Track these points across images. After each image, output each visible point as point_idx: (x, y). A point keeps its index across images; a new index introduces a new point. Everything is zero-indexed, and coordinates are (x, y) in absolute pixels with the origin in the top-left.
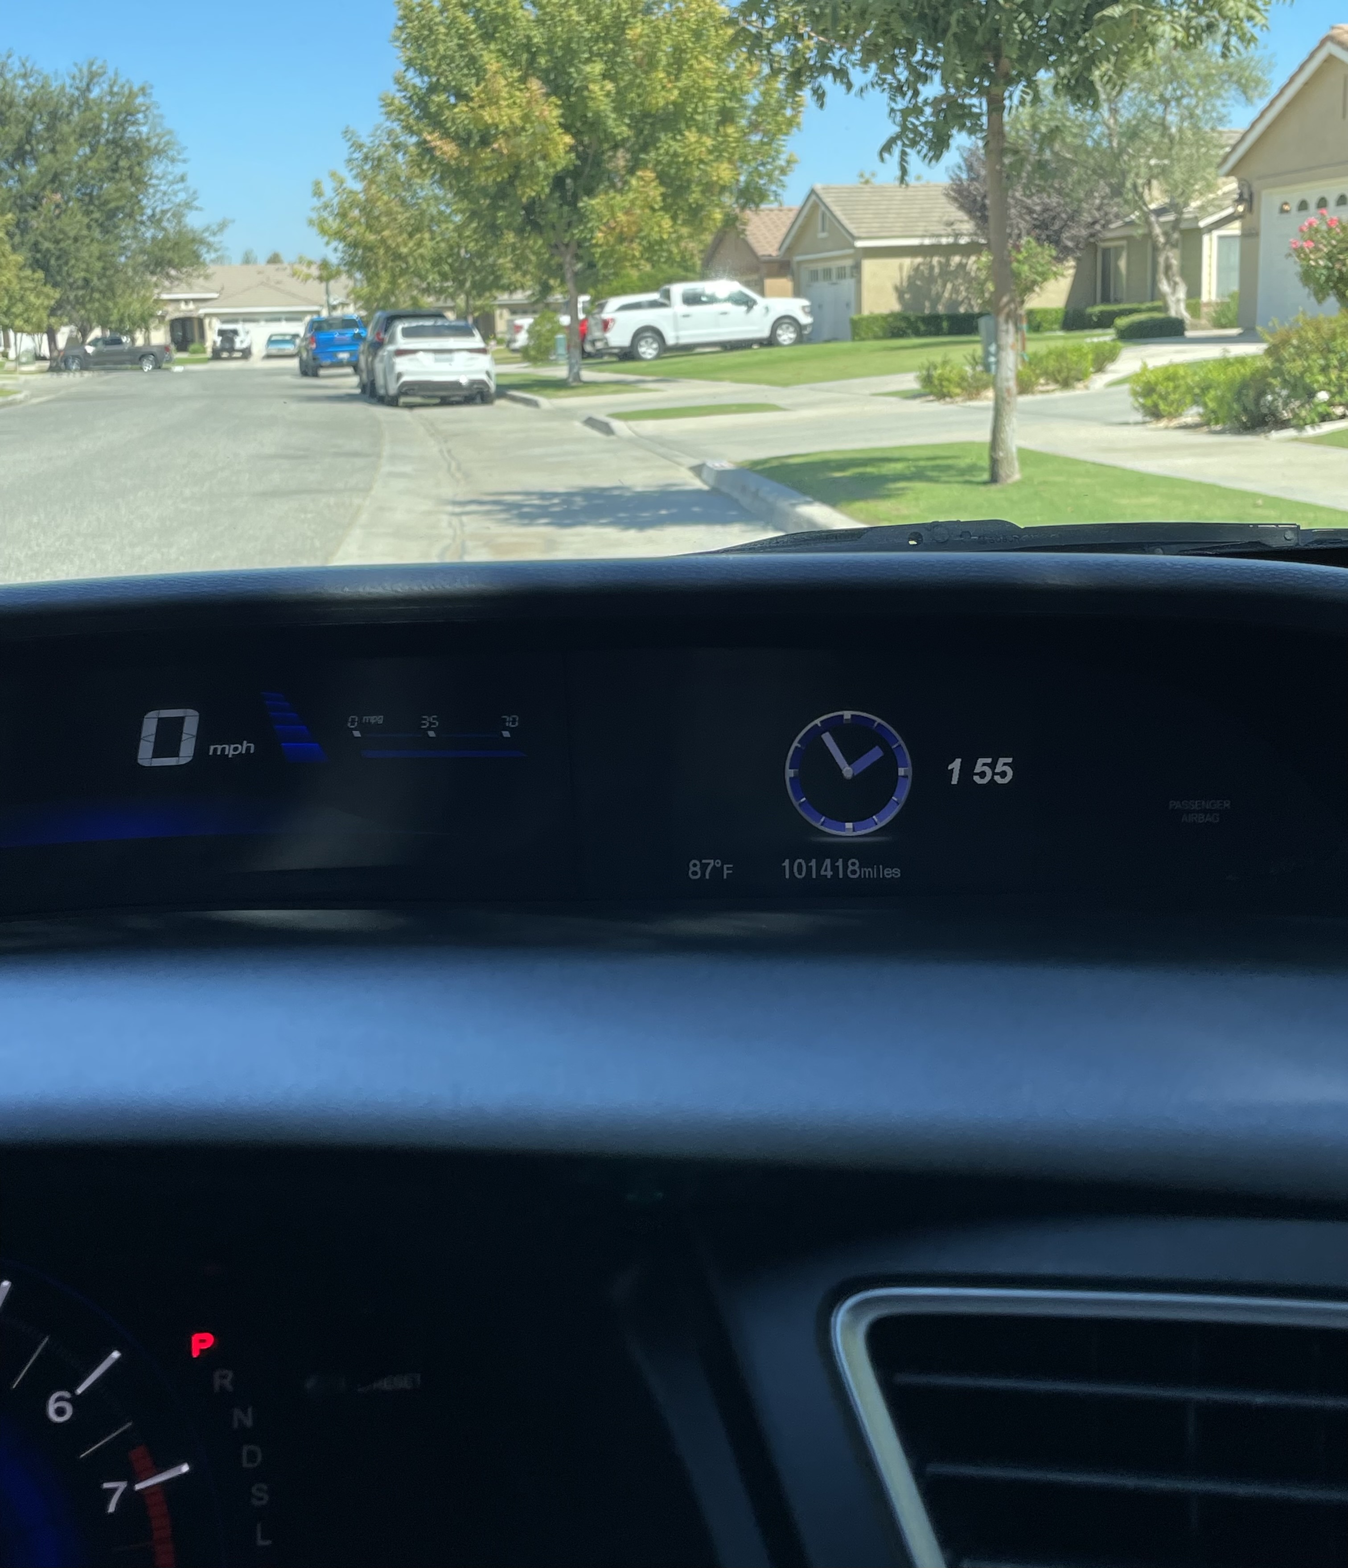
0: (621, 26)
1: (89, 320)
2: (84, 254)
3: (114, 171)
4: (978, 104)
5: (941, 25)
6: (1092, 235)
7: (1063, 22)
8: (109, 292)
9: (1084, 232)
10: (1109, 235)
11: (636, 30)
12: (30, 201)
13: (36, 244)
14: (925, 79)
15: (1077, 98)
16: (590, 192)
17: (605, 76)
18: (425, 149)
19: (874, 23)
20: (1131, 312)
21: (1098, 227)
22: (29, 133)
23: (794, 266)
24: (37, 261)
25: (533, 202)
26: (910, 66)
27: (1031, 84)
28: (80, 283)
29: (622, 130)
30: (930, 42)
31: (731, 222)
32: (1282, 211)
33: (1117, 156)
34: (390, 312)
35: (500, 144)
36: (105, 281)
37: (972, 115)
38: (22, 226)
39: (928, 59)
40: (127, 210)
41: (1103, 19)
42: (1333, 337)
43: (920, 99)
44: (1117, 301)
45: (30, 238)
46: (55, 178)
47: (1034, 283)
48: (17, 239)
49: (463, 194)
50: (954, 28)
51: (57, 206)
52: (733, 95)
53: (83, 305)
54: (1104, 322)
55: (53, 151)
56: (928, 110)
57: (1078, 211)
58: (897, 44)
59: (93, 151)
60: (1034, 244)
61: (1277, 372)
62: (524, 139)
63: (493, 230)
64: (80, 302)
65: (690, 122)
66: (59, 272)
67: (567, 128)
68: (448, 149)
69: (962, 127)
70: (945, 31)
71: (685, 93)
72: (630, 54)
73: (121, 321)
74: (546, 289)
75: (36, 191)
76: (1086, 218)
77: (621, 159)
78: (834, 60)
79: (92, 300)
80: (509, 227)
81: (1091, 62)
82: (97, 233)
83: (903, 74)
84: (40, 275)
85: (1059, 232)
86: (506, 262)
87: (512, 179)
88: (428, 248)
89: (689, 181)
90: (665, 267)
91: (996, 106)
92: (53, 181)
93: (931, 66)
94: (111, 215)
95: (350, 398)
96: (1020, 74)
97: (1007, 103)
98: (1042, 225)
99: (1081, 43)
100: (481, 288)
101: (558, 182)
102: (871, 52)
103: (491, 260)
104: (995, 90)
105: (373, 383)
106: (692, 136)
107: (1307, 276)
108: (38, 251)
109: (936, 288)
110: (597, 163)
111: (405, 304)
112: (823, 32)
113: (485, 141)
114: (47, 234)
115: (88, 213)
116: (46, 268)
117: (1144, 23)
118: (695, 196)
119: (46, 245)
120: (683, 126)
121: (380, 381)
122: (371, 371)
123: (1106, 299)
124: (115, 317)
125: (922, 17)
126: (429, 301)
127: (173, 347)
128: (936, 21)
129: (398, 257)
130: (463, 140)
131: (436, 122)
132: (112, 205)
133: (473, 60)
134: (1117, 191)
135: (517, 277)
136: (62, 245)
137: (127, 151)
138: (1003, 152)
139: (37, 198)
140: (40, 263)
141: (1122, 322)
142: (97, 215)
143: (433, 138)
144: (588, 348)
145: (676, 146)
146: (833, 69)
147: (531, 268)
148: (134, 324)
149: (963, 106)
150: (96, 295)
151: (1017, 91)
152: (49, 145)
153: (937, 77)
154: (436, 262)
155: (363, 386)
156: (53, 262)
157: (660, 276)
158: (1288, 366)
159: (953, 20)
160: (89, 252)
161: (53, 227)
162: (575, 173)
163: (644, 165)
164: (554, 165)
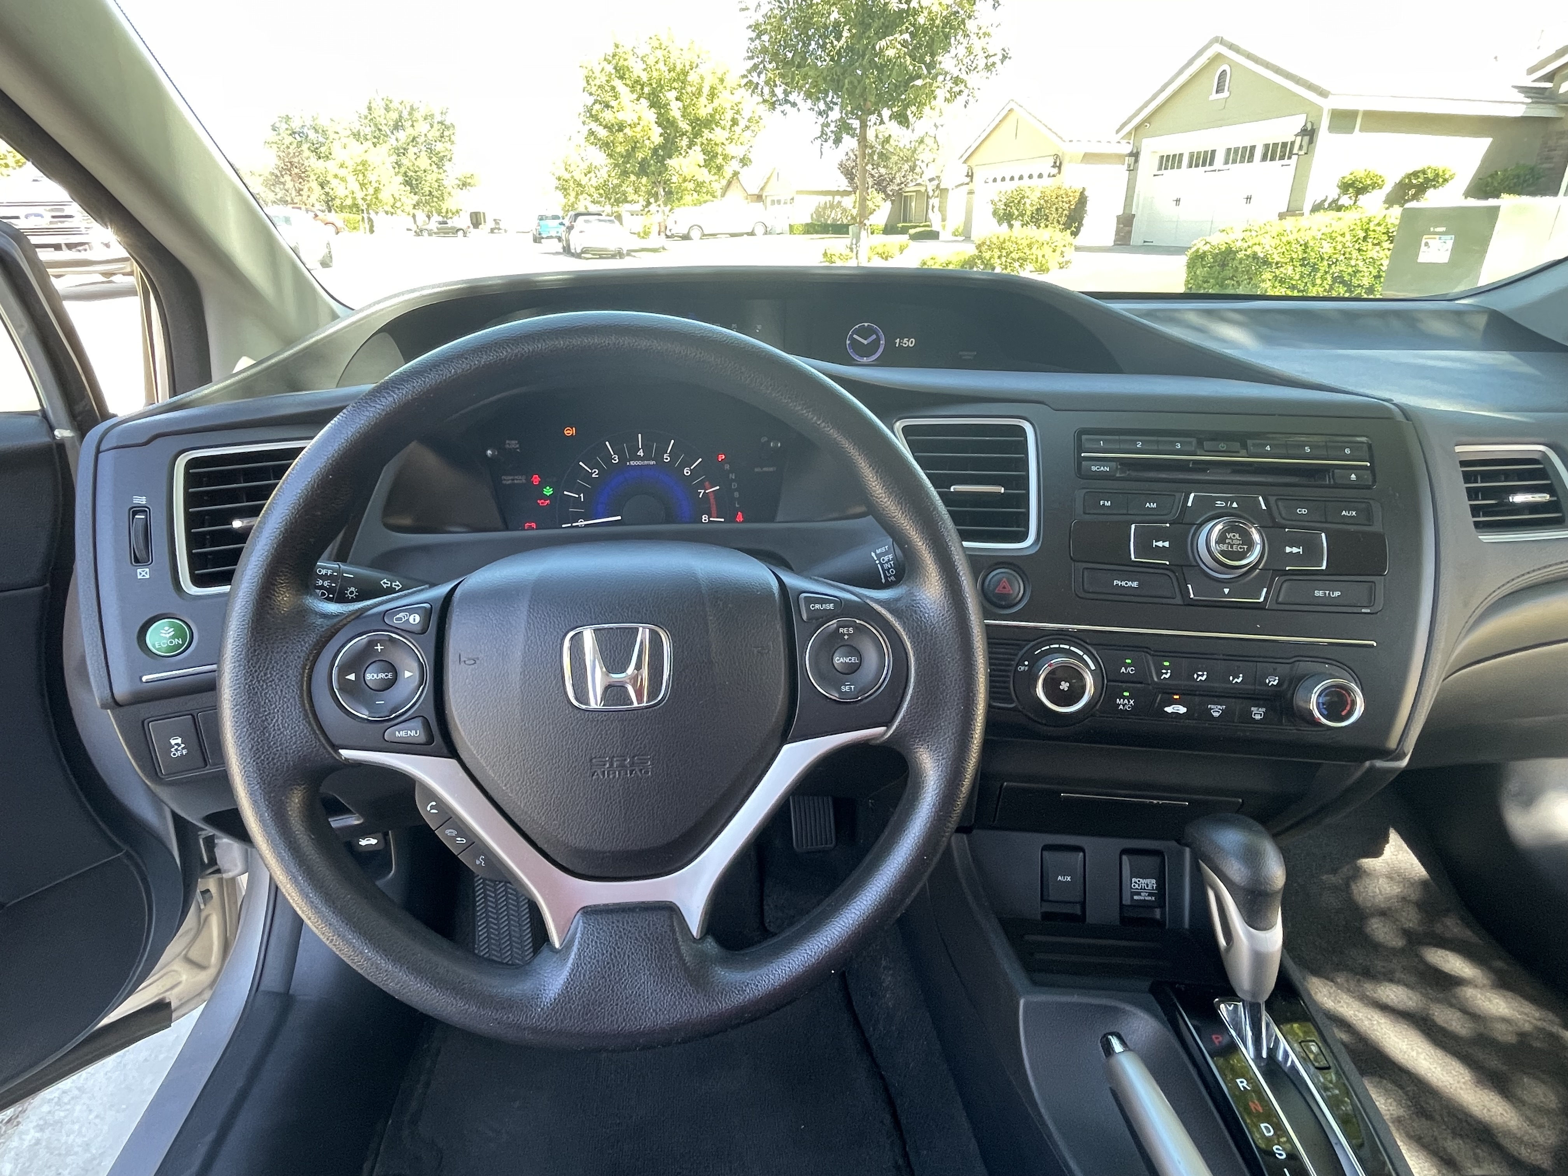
0: (686, 74)
1: (432, 212)
2: (429, 178)
3: (442, 137)
4: (856, 124)
5: (841, 84)
6: (900, 189)
7: (896, 86)
8: (441, 198)
9: (897, 188)
10: (907, 190)
11: (693, 77)
12: (402, 151)
13: (405, 173)
14: (831, 109)
15: (900, 123)
16: (670, 157)
17: (677, 99)
18: (592, 133)
19: (810, 81)
20: (915, 227)
21: (903, 185)
22: (400, 116)
23: (764, 197)
24: (406, 181)
25: (644, 159)
26: (825, 102)
27: (880, 115)
28: (427, 193)
29: (684, 125)
30: (835, 92)
31: (736, 174)
32: (986, 182)
33: (914, 152)
34: (577, 212)
35: (627, 130)
36: (440, 192)
37: (851, 128)
38: (398, 164)
39: (834, 100)
40: (448, 157)
41: (913, 86)
42: (1004, 242)
43: (829, 120)
44: (910, 222)
45: (403, 170)
46: (414, 139)
47: (874, 210)
48: (397, 170)
49: (610, 156)
50: (846, 86)
51: (415, 154)
52: (738, 112)
53: (429, 204)
54: (904, 231)
55: (413, 126)
56: (833, 125)
57: (894, 178)
58: (820, 92)
59: (432, 126)
60: (875, 192)
61: (980, 257)
62: (639, 128)
63: (625, 173)
64: (428, 203)
65: (717, 124)
66: (417, 188)
67: (659, 124)
68: (603, 133)
69: (848, 134)
70: (843, 87)
71: (715, 110)
72: (689, 89)
73: (447, 212)
74: (649, 203)
75: (404, 146)
76: (898, 181)
77: (685, 142)
78: (791, 98)
79: (433, 202)
80: (632, 172)
81: (906, 107)
82: (434, 167)
83: (822, 106)
84: (408, 188)
85: (886, 187)
86: (630, 190)
87: (634, 148)
88: (594, 182)
89: (717, 154)
90: (704, 195)
91: (864, 126)
92: (413, 141)
93: (836, 104)
94: (441, 159)
95: (558, 253)
96: (875, 110)
97: (869, 123)
98: (878, 183)
99: (903, 97)
100: (618, 202)
101: (655, 151)
102: (809, 95)
103: (623, 189)
104: (864, 117)
105: (569, 246)
106: (718, 130)
107: (995, 213)
108: (407, 176)
109: (828, 212)
110: (674, 143)
111: (581, 209)
112: (786, 84)
113: (620, 129)
114: (411, 168)
115: (430, 158)
116: (411, 185)
117: (933, 88)
118: (719, 160)
119: (410, 173)
120: (714, 126)
121: (572, 247)
122: (568, 241)
123: (905, 221)
124: (444, 211)
125: (832, 80)
126: (593, 208)
127: (472, 226)
128: (838, 81)
129: (579, 185)
130: (608, 127)
131: (595, 118)
132: (442, 154)
133: (613, 88)
134: (912, 169)
135: (636, 197)
136: (418, 174)
137: (448, 128)
138: (866, 146)
139: (404, 149)
140: (408, 183)
141: (912, 231)
142: (434, 159)
143: (594, 126)
144: (669, 233)
145: (710, 136)
146: (790, 102)
147: (642, 193)
148: (453, 214)
149: (849, 124)
150: (435, 199)
151: (873, 118)
152: (410, 123)
153: (837, 108)
154: (597, 189)
155: (564, 248)
156: (414, 182)
157: (702, 200)
158: (984, 255)
159: (846, 81)
160: (431, 178)
161: (414, 165)
162: (663, 147)
163: (696, 144)
164: (653, 143)
